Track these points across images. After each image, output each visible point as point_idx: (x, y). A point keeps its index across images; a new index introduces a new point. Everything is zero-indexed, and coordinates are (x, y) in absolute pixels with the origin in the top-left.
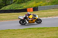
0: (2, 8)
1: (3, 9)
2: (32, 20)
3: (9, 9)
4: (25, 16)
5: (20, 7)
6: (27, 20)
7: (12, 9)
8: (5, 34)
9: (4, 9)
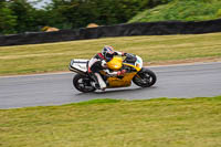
0: (134, 15)
1: (139, 18)
2: (120, 77)
3: (162, 19)
4: (96, 60)
5: (206, 13)
6: (102, 76)
7: (173, 18)
8: (146, 115)
9: (143, 20)
